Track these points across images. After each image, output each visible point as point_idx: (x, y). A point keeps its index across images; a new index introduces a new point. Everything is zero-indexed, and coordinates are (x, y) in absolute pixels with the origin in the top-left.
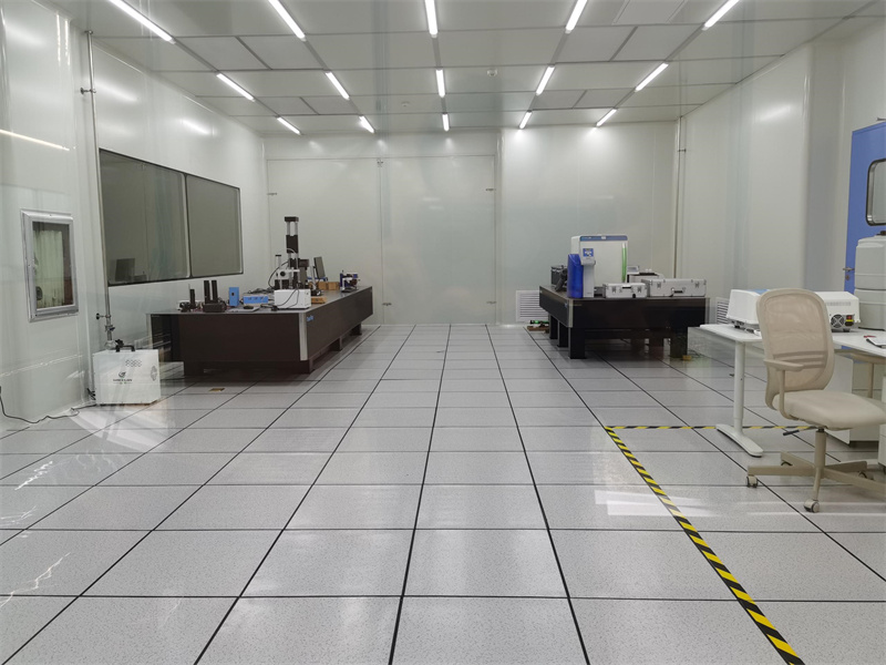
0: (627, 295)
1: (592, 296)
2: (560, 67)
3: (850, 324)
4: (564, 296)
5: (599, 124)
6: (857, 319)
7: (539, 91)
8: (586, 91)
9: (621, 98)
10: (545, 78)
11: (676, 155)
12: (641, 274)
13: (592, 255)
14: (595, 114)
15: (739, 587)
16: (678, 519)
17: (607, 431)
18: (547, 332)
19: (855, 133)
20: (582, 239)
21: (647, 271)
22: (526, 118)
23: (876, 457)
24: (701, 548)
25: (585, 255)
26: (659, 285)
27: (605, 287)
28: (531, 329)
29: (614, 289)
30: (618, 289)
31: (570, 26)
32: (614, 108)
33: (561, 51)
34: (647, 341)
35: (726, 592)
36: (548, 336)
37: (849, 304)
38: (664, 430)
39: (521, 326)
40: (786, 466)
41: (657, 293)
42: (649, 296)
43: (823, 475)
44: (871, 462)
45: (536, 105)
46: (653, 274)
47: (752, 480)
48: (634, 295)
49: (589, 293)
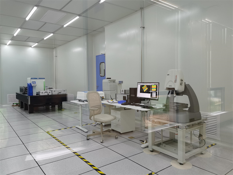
0: (46, 94)
1: (35, 95)
2: (22, 29)
3: (103, 98)
4: (27, 95)
5: (32, 47)
6: (104, 97)
7: (15, 35)
8: (29, 37)
9: (40, 41)
10: (18, 32)
11: (54, 57)
12: (49, 88)
13: (35, 83)
14: (31, 44)
15: (93, 166)
16: (74, 153)
17: (47, 133)
18: (19, 106)
19: (96, 56)
20: (31, 79)
21: (50, 87)
22: (10, 42)
23: (111, 127)
24: (82, 159)
25: (33, 83)
26: (55, 91)
27: (39, 92)
28: (13, 106)
29: (42, 93)
30: (43, 92)
31: (27, 19)
32: (37, 43)
33: (23, 25)
34: (51, 106)
35: (91, 168)
36: (20, 107)
37: (102, 94)
38: (63, 129)
39: (9, 105)
40: (94, 133)
41: (54, 93)
42: (52, 94)
43: (103, 134)
44: (110, 129)
45: (13, 39)
46: (52, 88)
47: (88, 138)
48: (48, 94)
49: (35, 94)
